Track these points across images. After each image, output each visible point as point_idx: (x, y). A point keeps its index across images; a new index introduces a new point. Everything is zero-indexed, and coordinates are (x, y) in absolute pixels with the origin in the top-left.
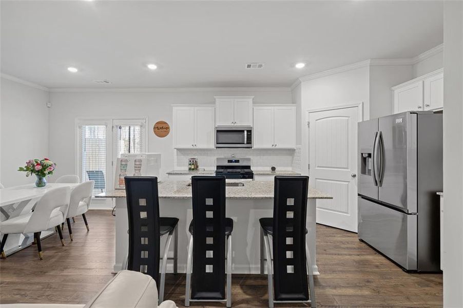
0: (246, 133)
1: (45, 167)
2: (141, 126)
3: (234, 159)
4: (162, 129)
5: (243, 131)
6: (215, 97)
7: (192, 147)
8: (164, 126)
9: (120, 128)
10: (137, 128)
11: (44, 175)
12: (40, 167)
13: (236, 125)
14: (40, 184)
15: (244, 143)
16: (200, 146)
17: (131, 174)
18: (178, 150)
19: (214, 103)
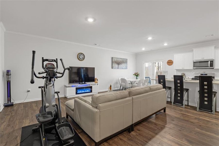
0: (209, 62)
1: (138, 74)
2: (162, 62)
3: (204, 74)
4: (170, 63)
5: (208, 61)
6: (193, 49)
7: (182, 69)
8: (171, 61)
9: (155, 63)
10: (161, 63)
11: (138, 76)
12: (137, 74)
13: (204, 59)
14: (137, 78)
15: (208, 67)
16: (185, 68)
17: (159, 74)
18: (176, 70)
19: (193, 51)
